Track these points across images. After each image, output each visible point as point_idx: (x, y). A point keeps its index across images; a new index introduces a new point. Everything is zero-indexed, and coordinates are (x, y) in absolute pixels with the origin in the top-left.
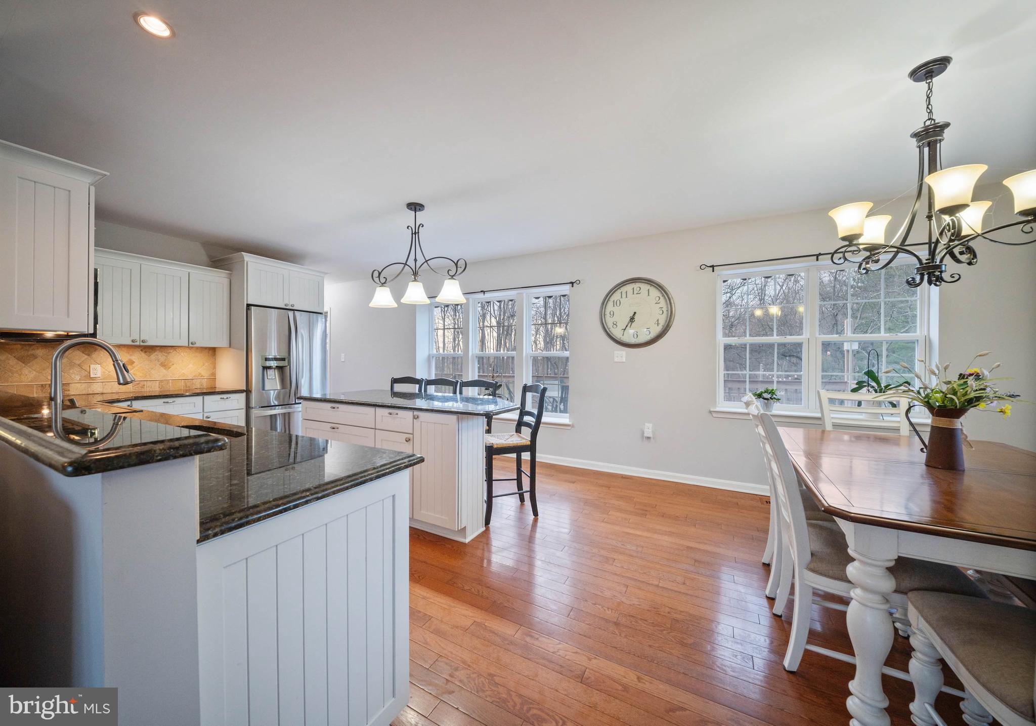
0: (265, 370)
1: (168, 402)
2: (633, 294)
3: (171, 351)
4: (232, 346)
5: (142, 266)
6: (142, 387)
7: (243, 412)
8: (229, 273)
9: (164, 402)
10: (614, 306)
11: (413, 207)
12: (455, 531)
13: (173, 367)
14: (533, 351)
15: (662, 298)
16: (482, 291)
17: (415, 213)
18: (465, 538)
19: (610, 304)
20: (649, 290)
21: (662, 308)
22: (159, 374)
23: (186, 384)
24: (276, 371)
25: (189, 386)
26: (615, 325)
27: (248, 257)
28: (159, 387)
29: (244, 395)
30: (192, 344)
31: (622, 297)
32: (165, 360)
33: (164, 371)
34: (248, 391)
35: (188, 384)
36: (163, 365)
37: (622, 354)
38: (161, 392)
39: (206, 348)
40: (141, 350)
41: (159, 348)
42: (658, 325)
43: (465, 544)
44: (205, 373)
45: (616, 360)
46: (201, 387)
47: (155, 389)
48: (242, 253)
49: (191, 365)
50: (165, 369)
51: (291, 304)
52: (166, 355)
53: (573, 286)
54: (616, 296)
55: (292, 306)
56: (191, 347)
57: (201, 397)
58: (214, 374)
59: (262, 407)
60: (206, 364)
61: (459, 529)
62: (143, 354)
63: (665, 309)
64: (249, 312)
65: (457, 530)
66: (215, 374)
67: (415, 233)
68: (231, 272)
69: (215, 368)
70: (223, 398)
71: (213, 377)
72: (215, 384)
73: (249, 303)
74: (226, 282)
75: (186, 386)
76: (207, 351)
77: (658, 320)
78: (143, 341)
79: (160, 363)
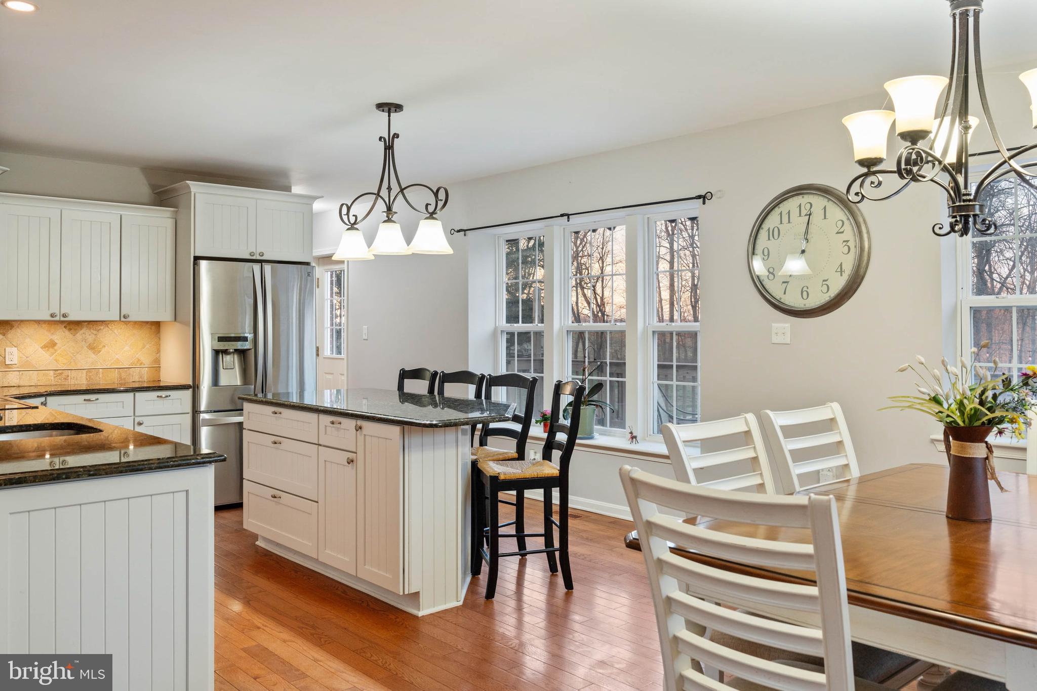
0: (221, 356)
1: (89, 400)
2: (800, 216)
3: (102, 328)
4: (178, 319)
5: (63, 211)
6: (65, 379)
7: (188, 419)
8: (174, 211)
9: (85, 400)
10: (769, 239)
11: (386, 109)
12: (399, 595)
13: (103, 351)
14: (661, 320)
15: (846, 222)
16: (562, 215)
17: (389, 116)
18: (419, 610)
19: (763, 234)
20: (825, 208)
21: (847, 241)
22: (87, 360)
23: (120, 375)
24: (236, 356)
25: (124, 379)
26: (772, 274)
27: (195, 187)
28: (87, 379)
29: (188, 393)
30: (125, 317)
31: (781, 223)
32: (95, 340)
33: (93, 356)
34: (194, 387)
35: (124, 375)
36: (92, 347)
37: (784, 325)
38: (88, 385)
39: (147, 322)
40: (65, 327)
41: (86, 323)
42: (841, 275)
43: (415, 617)
44: (146, 360)
45: (775, 339)
46: (141, 379)
47: (82, 382)
48: (187, 182)
49: (127, 348)
50: (94, 353)
51: (258, 251)
52: (95, 332)
53: (704, 203)
54: (772, 221)
55: (262, 254)
56: (124, 320)
57: (132, 394)
58: (157, 361)
59: (214, 412)
60: (148, 346)
61: (406, 592)
62: (67, 333)
63: (851, 244)
64: (196, 267)
65: (401, 593)
66: (159, 361)
67: (389, 148)
68: (177, 209)
69: (158, 351)
70: (161, 397)
71: (156, 366)
72: (159, 377)
73: (196, 255)
74: (170, 223)
75: (120, 378)
76: (148, 326)
77: (841, 265)
78: (64, 316)
79: (88, 344)
